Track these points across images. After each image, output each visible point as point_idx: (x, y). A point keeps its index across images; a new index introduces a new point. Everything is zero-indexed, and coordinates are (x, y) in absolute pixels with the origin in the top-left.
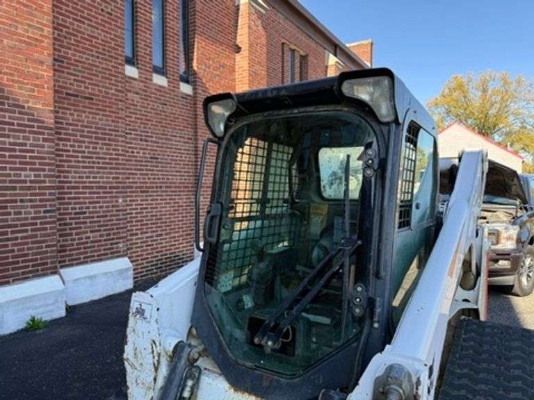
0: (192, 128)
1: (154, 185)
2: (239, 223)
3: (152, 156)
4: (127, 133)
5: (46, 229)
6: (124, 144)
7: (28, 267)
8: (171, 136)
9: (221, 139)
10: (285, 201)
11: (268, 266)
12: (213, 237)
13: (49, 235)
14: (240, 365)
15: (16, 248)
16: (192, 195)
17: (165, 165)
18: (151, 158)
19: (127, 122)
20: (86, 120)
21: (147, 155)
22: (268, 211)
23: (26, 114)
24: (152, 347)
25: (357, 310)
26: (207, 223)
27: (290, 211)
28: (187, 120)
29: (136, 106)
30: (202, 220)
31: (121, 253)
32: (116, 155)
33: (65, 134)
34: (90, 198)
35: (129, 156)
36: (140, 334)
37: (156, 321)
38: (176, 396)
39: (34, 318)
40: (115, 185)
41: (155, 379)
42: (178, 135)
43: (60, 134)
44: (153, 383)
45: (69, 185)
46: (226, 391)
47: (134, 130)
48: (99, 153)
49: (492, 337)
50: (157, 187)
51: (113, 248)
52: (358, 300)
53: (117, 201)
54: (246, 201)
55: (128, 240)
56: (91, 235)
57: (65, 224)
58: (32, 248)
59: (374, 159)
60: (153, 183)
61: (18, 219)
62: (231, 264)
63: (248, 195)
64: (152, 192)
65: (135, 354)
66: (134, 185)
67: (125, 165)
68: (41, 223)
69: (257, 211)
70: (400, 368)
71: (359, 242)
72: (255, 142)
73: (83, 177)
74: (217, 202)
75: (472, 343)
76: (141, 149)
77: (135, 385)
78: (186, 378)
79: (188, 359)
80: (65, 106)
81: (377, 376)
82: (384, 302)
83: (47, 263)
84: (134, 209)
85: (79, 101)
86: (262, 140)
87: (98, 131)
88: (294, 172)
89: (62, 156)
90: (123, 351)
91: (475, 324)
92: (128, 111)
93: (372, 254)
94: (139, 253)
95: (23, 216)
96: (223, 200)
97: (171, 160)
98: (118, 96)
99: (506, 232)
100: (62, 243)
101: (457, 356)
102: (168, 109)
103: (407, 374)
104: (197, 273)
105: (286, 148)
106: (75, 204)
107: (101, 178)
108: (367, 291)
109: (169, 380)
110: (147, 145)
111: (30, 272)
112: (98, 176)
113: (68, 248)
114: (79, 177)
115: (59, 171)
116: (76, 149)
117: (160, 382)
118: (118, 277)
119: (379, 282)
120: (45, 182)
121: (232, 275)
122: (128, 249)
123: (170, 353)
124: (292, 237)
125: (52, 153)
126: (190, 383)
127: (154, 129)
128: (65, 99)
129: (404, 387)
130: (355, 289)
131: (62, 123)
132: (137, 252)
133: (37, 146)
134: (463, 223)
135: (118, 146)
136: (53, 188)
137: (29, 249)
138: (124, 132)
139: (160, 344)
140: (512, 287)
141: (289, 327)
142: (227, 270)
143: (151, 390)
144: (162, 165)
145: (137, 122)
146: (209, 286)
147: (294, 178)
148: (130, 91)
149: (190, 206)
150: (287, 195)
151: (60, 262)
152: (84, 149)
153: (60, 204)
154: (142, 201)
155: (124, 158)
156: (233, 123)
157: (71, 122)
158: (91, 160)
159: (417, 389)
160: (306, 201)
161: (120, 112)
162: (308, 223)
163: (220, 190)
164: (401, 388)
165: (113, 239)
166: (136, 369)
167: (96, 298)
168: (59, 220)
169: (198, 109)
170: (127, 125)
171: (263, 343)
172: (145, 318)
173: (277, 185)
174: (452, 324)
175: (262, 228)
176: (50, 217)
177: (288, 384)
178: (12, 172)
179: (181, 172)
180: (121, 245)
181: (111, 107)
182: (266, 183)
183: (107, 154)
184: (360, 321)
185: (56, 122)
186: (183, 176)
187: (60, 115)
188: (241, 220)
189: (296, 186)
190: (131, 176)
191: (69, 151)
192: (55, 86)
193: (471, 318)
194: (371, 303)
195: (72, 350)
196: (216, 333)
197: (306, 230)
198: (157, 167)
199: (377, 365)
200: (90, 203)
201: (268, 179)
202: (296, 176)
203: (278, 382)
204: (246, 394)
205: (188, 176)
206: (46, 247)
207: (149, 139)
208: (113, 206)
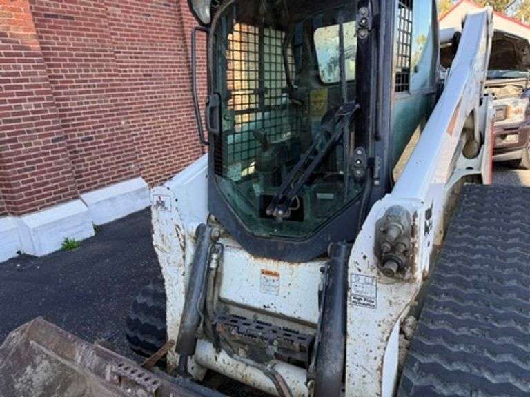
0: (180, 39)
1: (153, 104)
2: (240, 116)
3: (145, 73)
4: (115, 52)
5: (58, 157)
6: (115, 63)
7: (50, 194)
8: (161, 49)
9: (209, 25)
10: (283, 90)
11: (272, 155)
12: (216, 128)
13: (62, 163)
14: (256, 237)
15: (35, 177)
16: (192, 110)
17: (160, 81)
18: (145, 75)
19: (114, 41)
20: (71, 43)
21: (140, 73)
22: (267, 102)
23: (10, 42)
24: (177, 231)
25: (358, 172)
26: (208, 115)
27: (289, 101)
28: (174, 31)
29: (119, 21)
30: (202, 114)
31: (135, 174)
32: (109, 75)
33: (54, 60)
34: (93, 123)
35: (122, 76)
36: (164, 222)
37: (177, 209)
38: (205, 267)
39: (67, 239)
40: (114, 108)
41: (184, 257)
42: (167, 48)
43: (49, 60)
44: (182, 261)
45: (70, 112)
46: (248, 260)
47: (122, 48)
48: (91, 76)
49: (493, 197)
50: (155, 106)
51: (125, 170)
52: (358, 162)
53: (120, 124)
54: (243, 92)
55: (138, 161)
56: (102, 159)
57: (76, 152)
58: (50, 176)
59: (368, 18)
60: (152, 102)
61: (30, 151)
62: (237, 156)
63: (245, 85)
64: (151, 111)
65: (163, 240)
66: (134, 106)
67: (120, 85)
68: (53, 152)
69: (256, 103)
70: (399, 209)
71: (357, 106)
72: (244, 28)
73: (81, 103)
74: (214, 93)
75: (474, 204)
76: (132, 66)
77: (167, 264)
78: (211, 253)
79: (211, 238)
80: (47, 29)
81: (378, 219)
82: (383, 161)
83: (67, 190)
84: (138, 130)
85: (60, 22)
86: (252, 25)
87: (86, 53)
88: (290, 60)
89: (56, 82)
90: (151, 240)
91: (478, 188)
92: (112, 27)
93: (371, 116)
94: (152, 173)
95: (34, 147)
96: (219, 90)
97: (164, 75)
98: (98, 11)
99: (515, 106)
100: (77, 170)
101: (459, 216)
102: (152, 20)
103: (405, 213)
104: (207, 167)
105: (279, 32)
106: (80, 130)
107: (99, 102)
108: (367, 153)
109: (197, 257)
110: (137, 62)
111: (54, 199)
112: (96, 100)
113: (83, 174)
114: (79, 104)
115: (57, 100)
116: (69, 73)
117: (189, 260)
118: (136, 196)
119: (377, 143)
120: (46, 111)
121: (240, 167)
122: (141, 170)
123: (194, 235)
124: (294, 128)
125: (46, 80)
126: (215, 256)
127: (142, 45)
128: (44, 21)
129: (402, 222)
130: (355, 153)
131: (48, 49)
132: (150, 171)
133: (30, 74)
134: (464, 85)
135: (109, 66)
136: (55, 116)
137: (47, 177)
138: (111, 51)
139: (183, 227)
140: (519, 160)
141: (296, 197)
142: (234, 162)
143: (183, 267)
144: (157, 81)
145: (123, 40)
146: (220, 178)
147: (290, 66)
148: (110, 5)
149: (192, 122)
150: (285, 84)
151: (79, 188)
152: (75, 73)
153: (66, 131)
154: (144, 121)
155: (118, 78)
156: (218, 5)
157: (57, 46)
158: (86, 84)
159: (414, 220)
160: (305, 88)
161: (104, 29)
162: (309, 112)
163: (215, 81)
164: (401, 224)
165: (124, 161)
166: (166, 252)
167: (119, 217)
168: (69, 148)
169: (182, 8)
170: (114, 43)
171: (274, 214)
172: (166, 208)
173: (273, 74)
174: (456, 192)
175: (263, 120)
176: (60, 145)
177: (300, 245)
178: (13, 105)
179: (176, 87)
180: (133, 166)
181: (94, 25)
182: (261, 72)
183: (100, 76)
184: (362, 181)
185: (43, 49)
186: (180, 91)
187: (44, 40)
188: (242, 112)
189: (294, 74)
190: (128, 98)
191: (61, 77)
192: (31, 8)
193: (474, 183)
194: (371, 162)
195: (107, 260)
196: (232, 213)
197: (307, 119)
198: (152, 84)
199: (378, 210)
200: (94, 128)
201: (263, 68)
202: (292, 64)
203: (291, 245)
204: (265, 260)
205: (185, 91)
206: (63, 173)
207: (139, 55)
208: (117, 129)
